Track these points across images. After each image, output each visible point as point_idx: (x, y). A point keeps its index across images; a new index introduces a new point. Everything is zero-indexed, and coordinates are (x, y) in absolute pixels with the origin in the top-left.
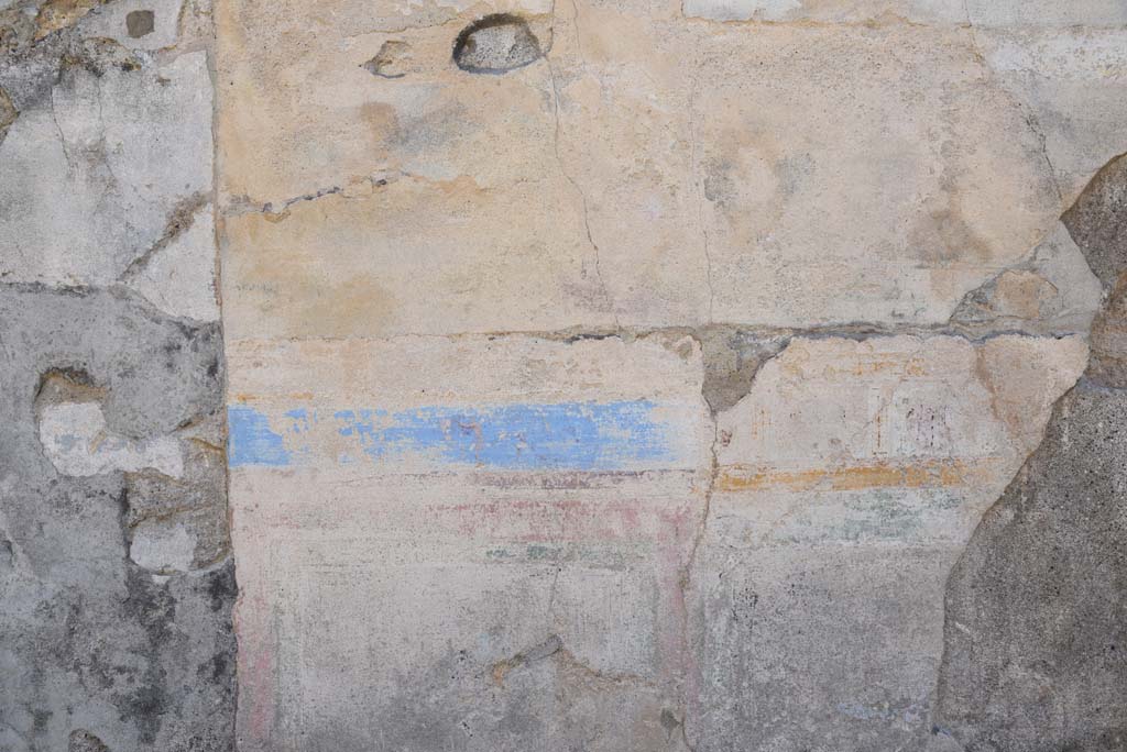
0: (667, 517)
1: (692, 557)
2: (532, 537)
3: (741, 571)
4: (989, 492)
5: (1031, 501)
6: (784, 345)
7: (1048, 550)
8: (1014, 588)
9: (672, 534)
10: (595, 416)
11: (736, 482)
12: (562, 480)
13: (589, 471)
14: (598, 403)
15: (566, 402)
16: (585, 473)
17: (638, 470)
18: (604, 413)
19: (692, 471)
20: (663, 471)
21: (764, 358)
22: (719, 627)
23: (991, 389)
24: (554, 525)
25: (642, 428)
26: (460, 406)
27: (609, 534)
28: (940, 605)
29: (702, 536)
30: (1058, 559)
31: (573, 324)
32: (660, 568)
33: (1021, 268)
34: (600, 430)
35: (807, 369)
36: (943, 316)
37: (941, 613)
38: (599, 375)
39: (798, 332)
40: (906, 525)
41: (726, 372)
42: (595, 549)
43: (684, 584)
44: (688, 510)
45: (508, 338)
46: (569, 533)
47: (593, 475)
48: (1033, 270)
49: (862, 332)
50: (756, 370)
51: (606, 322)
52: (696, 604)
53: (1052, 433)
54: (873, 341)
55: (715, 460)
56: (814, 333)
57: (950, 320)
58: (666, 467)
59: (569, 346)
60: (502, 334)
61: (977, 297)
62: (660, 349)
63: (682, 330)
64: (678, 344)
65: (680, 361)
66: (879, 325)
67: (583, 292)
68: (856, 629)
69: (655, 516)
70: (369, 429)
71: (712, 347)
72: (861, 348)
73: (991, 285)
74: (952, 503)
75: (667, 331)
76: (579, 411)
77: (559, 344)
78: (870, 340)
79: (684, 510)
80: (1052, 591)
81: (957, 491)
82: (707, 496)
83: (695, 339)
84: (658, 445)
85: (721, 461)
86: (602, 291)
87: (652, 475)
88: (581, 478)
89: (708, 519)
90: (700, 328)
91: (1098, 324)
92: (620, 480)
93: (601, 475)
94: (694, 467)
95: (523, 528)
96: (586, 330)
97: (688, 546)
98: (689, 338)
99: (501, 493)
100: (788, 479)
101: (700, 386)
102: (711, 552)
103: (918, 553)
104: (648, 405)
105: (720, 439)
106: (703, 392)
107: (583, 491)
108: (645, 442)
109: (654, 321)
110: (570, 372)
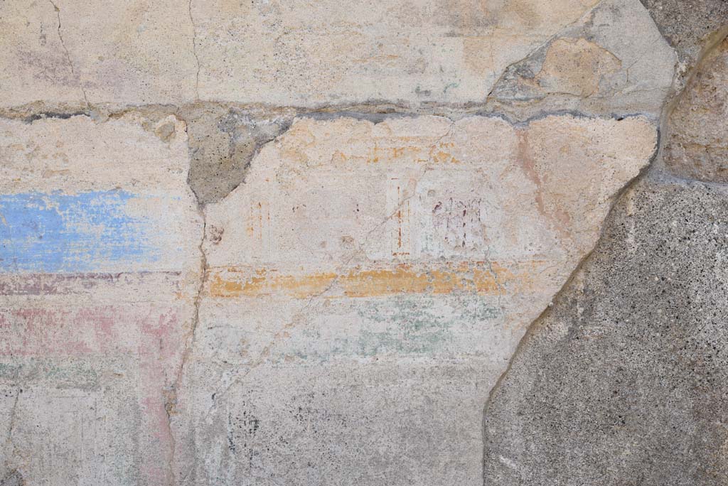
0: (149, 326)
1: (179, 374)
3: (238, 390)
4: (533, 301)
5: (589, 312)
6: (285, 127)
7: (610, 372)
8: (569, 415)
9: (155, 348)
10: (61, 209)
11: (230, 287)
12: (23, 284)
13: (55, 273)
14: (64, 194)
15: (26, 191)
16: (51, 276)
17: (113, 272)
18: (73, 206)
19: (178, 274)
20: (143, 273)
21: (261, 142)
22: (212, 457)
23: (537, 180)
24: (14, 337)
25: (118, 222)
27: (81, 348)
28: (477, 434)
29: (191, 350)
30: (623, 382)
31: (34, 101)
32: (141, 386)
33: (575, 36)
34: (68, 226)
35: (312, 155)
36: (478, 93)
37: (479, 444)
38: (66, 161)
39: (301, 111)
40: (434, 338)
41: (216, 159)
42: (65, 365)
43: (169, 407)
44: (174, 320)
47: (60, 278)
48: (590, 38)
49: (379, 112)
50: (251, 156)
51: (73, 98)
52: (185, 430)
53: (612, 233)
54: (393, 123)
55: (204, 261)
56: (321, 113)
57: (488, 98)
58: (145, 269)
59: (29, 125)
61: (522, 70)
62: (137, 130)
63: (165, 109)
64: (159, 125)
65: (160, 145)
66: (401, 104)
67: (44, 62)
68: (376, 461)
69: (134, 326)
71: (200, 129)
72: (377, 130)
73: (539, 56)
74: (489, 313)
75: (146, 109)
76: (42, 203)
77: (16, 123)
78: (387, 121)
79: (168, 319)
80: (616, 420)
81: (496, 301)
82: (195, 303)
83: (180, 119)
84: (137, 243)
85: (211, 261)
86: (66, 61)
87: (130, 277)
88: (44, 281)
89: (197, 330)
90: (185, 106)
91: (675, 102)
92: (92, 284)
93: (70, 278)
94: (179, 268)
96: (48, 107)
97: (175, 361)
98: (172, 118)
100: (291, 283)
101: (185, 175)
102: (201, 368)
103: (450, 372)
104: (124, 196)
105: (209, 236)
106: (189, 181)
107: (48, 297)
108: (122, 239)
109: (130, 96)
110: (30, 156)
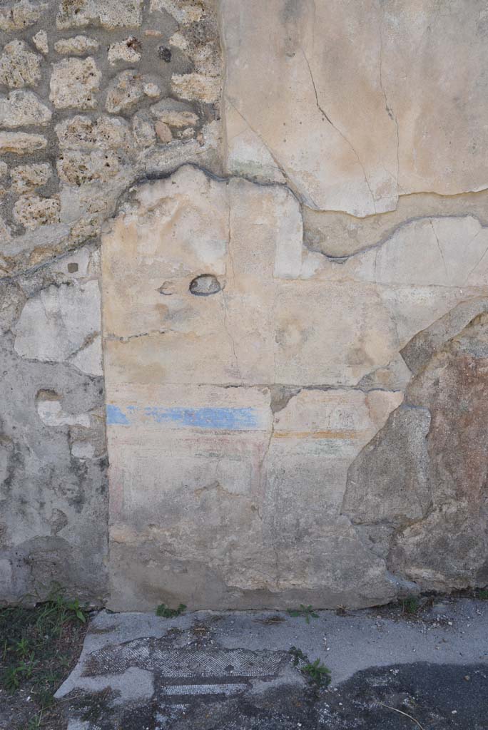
0: (256, 445)
1: (264, 458)
2: (210, 450)
3: (280, 463)
4: (365, 441)
5: (380, 443)
6: (299, 391)
7: (384, 460)
8: (371, 471)
9: (257, 451)
10: (233, 412)
11: (280, 435)
12: (222, 432)
14: (235, 408)
15: (224, 407)
16: (229, 430)
17: (247, 430)
18: (237, 412)
19: (265, 431)
20: (255, 431)
21: (292, 396)
22: (271, 480)
23: (369, 408)
24: (218, 446)
25: (249, 417)
26: (188, 407)
27: (237, 450)
28: (346, 476)
29: (267, 452)
30: (387, 462)
31: (228, 382)
32: (253, 461)
33: (384, 368)
34: (235, 417)
35: (306, 400)
36: (355, 384)
37: (346, 479)
38: (236, 399)
39: (304, 387)
40: (336, 450)
41: (278, 400)
42: (232, 454)
43: (260, 466)
45: (205, 386)
46: (223, 449)
47: (232, 431)
48: (388, 369)
49: (326, 388)
50: (289, 400)
51: (239, 382)
52: (264, 473)
53: (389, 422)
54: (331, 392)
55: (273, 428)
56: (310, 388)
57: (358, 385)
58: (256, 429)
59: (226, 389)
60: (203, 384)
61: (368, 377)
62: (257, 391)
63: (265, 386)
64: (263, 390)
65: (263, 396)
66: (333, 386)
67: (232, 372)
68: (317, 482)
69: (252, 445)
70: (156, 414)
71: (275, 391)
72: (326, 393)
73: (373, 373)
74: (352, 444)
75: (259, 385)
76: (228, 410)
77: (222, 388)
78: (329, 391)
79: (262, 443)
80: (384, 472)
81: (354, 441)
82: (269, 439)
83: (269, 388)
84: (254, 422)
85: (275, 428)
86: (238, 372)
87: (252, 432)
88: (228, 432)
89: (270, 446)
90: (271, 385)
91: (410, 385)
92: (241, 433)
93: (235, 431)
94: (266, 429)
95: (208, 447)
96: (233, 384)
97: (263, 454)
98: (267, 388)
99: (200, 435)
100: (297, 435)
101: (269, 404)
102: (270, 456)
103: (340, 460)
104: (251, 409)
105: (275, 421)
106: (270, 406)
107: (228, 436)
108: (250, 421)
109: (255, 382)
110: (226, 397)
